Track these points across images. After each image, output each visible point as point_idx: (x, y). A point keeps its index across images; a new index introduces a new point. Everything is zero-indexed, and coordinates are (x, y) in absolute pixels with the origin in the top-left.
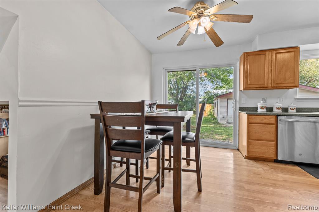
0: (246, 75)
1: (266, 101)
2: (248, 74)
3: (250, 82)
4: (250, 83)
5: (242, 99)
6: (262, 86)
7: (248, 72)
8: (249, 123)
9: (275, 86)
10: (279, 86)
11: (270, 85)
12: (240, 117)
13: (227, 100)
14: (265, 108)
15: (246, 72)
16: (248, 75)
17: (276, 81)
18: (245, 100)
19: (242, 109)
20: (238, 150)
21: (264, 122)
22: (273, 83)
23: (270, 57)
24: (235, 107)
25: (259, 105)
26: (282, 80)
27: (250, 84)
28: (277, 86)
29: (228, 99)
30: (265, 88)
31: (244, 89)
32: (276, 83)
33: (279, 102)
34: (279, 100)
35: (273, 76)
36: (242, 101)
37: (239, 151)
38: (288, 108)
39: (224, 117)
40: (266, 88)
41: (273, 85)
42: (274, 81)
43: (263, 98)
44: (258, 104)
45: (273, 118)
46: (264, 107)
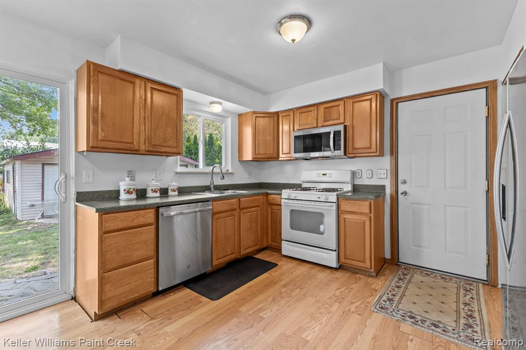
0: (94, 117)
1: (134, 177)
2: (100, 115)
3: (103, 134)
4: (104, 137)
5: (84, 172)
6: (129, 146)
7: (100, 112)
8: (104, 233)
9: (151, 149)
10: (158, 150)
11: (143, 147)
12: (79, 217)
13: (41, 166)
14: (134, 192)
15: (93, 111)
16: (100, 118)
17: (152, 140)
18: (91, 177)
19: (83, 197)
20: (74, 299)
21: (135, 223)
22: (148, 142)
23: (141, 93)
24: (66, 193)
25: (123, 186)
26: (161, 141)
27: (103, 139)
28: (154, 150)
29: (43, 165)
30: (133, 152)
31: (90, 149)
32: (152, 144)
33: (154, 178)
34: (154, 175)
35: (148, 131)
36: (84, 176)
37: (76, 301)
38: (167, 189)
39: (33, 206)
40: (136, 152)
41: (148, 147)
42: (150, 140)
43: (129, 171)
44: (121, 183)
45: (150, 212)
46: (132, 190)
